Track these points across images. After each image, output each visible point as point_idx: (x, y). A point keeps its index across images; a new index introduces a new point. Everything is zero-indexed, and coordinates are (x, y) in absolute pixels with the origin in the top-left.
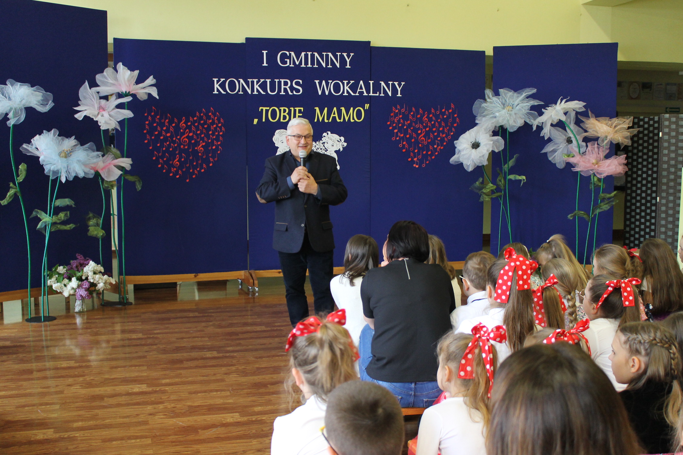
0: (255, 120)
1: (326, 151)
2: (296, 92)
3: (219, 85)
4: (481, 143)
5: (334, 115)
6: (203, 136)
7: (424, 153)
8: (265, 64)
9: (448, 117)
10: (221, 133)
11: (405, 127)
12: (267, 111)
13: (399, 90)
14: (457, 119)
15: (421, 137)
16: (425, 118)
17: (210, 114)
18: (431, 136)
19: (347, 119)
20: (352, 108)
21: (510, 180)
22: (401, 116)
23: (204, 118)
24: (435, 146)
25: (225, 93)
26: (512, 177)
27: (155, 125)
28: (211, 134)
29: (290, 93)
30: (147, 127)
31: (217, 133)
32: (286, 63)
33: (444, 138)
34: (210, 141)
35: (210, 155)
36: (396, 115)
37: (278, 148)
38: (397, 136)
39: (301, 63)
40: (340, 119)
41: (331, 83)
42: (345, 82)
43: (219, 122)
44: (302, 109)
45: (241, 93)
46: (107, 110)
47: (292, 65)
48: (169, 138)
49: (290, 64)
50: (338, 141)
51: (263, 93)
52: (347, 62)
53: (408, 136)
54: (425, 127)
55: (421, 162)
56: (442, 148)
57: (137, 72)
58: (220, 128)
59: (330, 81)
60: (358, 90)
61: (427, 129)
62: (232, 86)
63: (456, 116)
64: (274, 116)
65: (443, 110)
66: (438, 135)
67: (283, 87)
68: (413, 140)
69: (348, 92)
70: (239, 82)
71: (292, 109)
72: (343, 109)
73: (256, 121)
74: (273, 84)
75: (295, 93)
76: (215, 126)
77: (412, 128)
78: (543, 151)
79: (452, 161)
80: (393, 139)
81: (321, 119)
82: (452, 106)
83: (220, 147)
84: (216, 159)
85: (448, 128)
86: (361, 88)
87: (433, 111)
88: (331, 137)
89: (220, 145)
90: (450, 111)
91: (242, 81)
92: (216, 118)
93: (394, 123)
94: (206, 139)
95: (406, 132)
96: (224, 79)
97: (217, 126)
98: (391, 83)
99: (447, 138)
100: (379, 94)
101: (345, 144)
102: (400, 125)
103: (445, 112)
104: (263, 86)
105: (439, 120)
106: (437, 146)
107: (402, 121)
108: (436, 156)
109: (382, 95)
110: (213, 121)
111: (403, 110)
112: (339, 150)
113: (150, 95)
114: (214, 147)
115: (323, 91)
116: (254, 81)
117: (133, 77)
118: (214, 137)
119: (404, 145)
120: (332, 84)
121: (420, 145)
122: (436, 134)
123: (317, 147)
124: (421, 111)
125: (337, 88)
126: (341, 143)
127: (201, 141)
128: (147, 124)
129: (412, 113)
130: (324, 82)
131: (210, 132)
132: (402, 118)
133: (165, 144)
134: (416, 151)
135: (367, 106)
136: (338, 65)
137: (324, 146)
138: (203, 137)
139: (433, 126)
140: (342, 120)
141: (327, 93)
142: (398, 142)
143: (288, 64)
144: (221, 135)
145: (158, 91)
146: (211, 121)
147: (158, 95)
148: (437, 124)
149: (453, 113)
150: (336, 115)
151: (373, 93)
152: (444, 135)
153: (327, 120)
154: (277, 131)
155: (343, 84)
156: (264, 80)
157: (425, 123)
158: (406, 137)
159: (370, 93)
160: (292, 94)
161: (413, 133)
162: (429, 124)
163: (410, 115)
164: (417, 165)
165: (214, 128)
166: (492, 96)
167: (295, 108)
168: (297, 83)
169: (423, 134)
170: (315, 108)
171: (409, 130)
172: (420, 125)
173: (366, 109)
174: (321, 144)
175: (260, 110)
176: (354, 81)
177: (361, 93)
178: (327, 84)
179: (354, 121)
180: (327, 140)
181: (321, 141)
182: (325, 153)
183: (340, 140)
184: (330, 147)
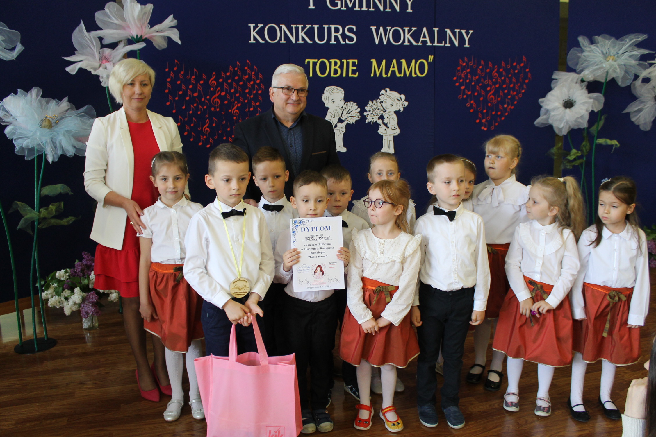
1: (384, 112)
2: (349, 41)
3: (256, 32)
4: (577, 102)
5: (393, 69)
6: (237, 95)
7: (494, 113)
8: (312, 7)
9: (520, 72)
10: (260, 92)
11: (473, 83)
12: (315, 64)
13: (467, 39)
14: (529, 74)
15: (491, 96)
16: (495, 73)
17: (246, 68)
18: (501, 94)
19: (408, 73)
20: (414, 61)
21: (600, 145)
22: (468, 70)
23: (239, 73)
24: (505, 106)
25: (264, 42)
26: (601, 141)
27: (179, 82)
28: (248, 93)
29: (342, 42)
30: (169, 85)
31: (254, 92)
32: (337, 5)
33: (514, 96)
34: (246, 101)
36: (463, 69)
37: (328, 108)
38: (464, 94)
39: (354, 5)
40: (400, 73)
41: (390, 30)
42: (406, 29)
43: (257, 78)
44: (356, 61)
45: (283, 42)
46: (112, 61)
47: (344, 8)
48: (196, 99)
49: (342, 6)
50: (398, 100)
51: (309, 42)
52: (407, 5)
53: (476, 94)
54: (495, 84)
55: (490, 123)
56: (512, 107)
57: (150, 7)
58: (259, 85)
59: (389, 28)
60: (421, 39)
61: (497, 86)
62: (272, 33)
63: (527, 70)
64: (323, 71)
65: (514, 64)
66: (508, 94)
67: (333, 34)
68: (481, 99)
69: (409, 41)
70: (280, 28)
71: (345, 61)
72: (404, 61)
74: (321, 31)
75: (347, 42)
76: (252, 83)
77: (480, 85)
78: (626, 111)
79: (538, 123)
80: (460, 97)
81: (378, 73)
82: (524, 59)
83: (258, 109)
85: (519, 84)
86: (424, 37)
87: (503, 64)
88: (391, 95)
89: (259, 106)
90: (522, 65)
91: (283, 27)
92: (253, 73)
93: (461, 78)
94: (241, 99)
95: (473, 89)
96: (262, 25)
97: (255, 83)
98: (457, 31)
99: (518, 96)
100: (445, 44)
101: (406, 104)
102: (468, 81)
103: (516, 65)
104: (310, 33)
105: (510, 76)
106: (508, 106)
107: (469, 76)
108: (505, 117)
109: (448, 45)
110: (250, 76)
111: (471, 63)
112: (400, 110)
113: (169, 40)
114: (252, 109)
115: (381, 40)
116: (298, 27)
117: (145, 13)
119: (471, 105)
120: (391, 31)
121: (489, 104)
122: (506, 91)
123: (374, 107)
124: (490, 65)
125: (396, 36)
126: (401, 102)
127: (236, 102)
128: (169, 82)
129: (481, 67)
130: (381, 29)
131: (247, 91)
132: (470, 72)
133: (192, 106)
134: (485, 111)
135: (431, 58)
136: (398, 9)
137: (382, 106)
138: (239, 97)
139: (504, 82)
140: (402, 75)
141: (385, 42)
142: (465, 101)
143: (339, 7)
144: (260, 94)
145: (180, 34)
146: (247, 77)
147: (181, 39)
148: (507, 80)
149: (525, 67)
150: (396, 69)
151: (438, 43)
152: (515, 93)
153: (385, 74)
154: (327, 88)
155: (404, 31)
156: (310, 26)
157: (495, 79)
158: (474, 95)
159: (434, 43)
160: (344, 43)
161: (482, 91)
162: (498, 80)
163: (478, 70)
164: (485, 127)
165: (251, 85)
166: (587, 45)
167: (348, 60)
168: (350, 30)
169: (492, 92)
170: (372, 60)
171: (477, 86)
172: (490, 81)
173: (429, 61)
174: (378, 103)
175: (306, 63)
176: (416, 28)
177: (424, 42)
178: (385, 31)
179: (416, 75)
180: (385, 98)
181: (378, 100)
182: (384, 114)
183: (401, 98)
184: (389, 106)
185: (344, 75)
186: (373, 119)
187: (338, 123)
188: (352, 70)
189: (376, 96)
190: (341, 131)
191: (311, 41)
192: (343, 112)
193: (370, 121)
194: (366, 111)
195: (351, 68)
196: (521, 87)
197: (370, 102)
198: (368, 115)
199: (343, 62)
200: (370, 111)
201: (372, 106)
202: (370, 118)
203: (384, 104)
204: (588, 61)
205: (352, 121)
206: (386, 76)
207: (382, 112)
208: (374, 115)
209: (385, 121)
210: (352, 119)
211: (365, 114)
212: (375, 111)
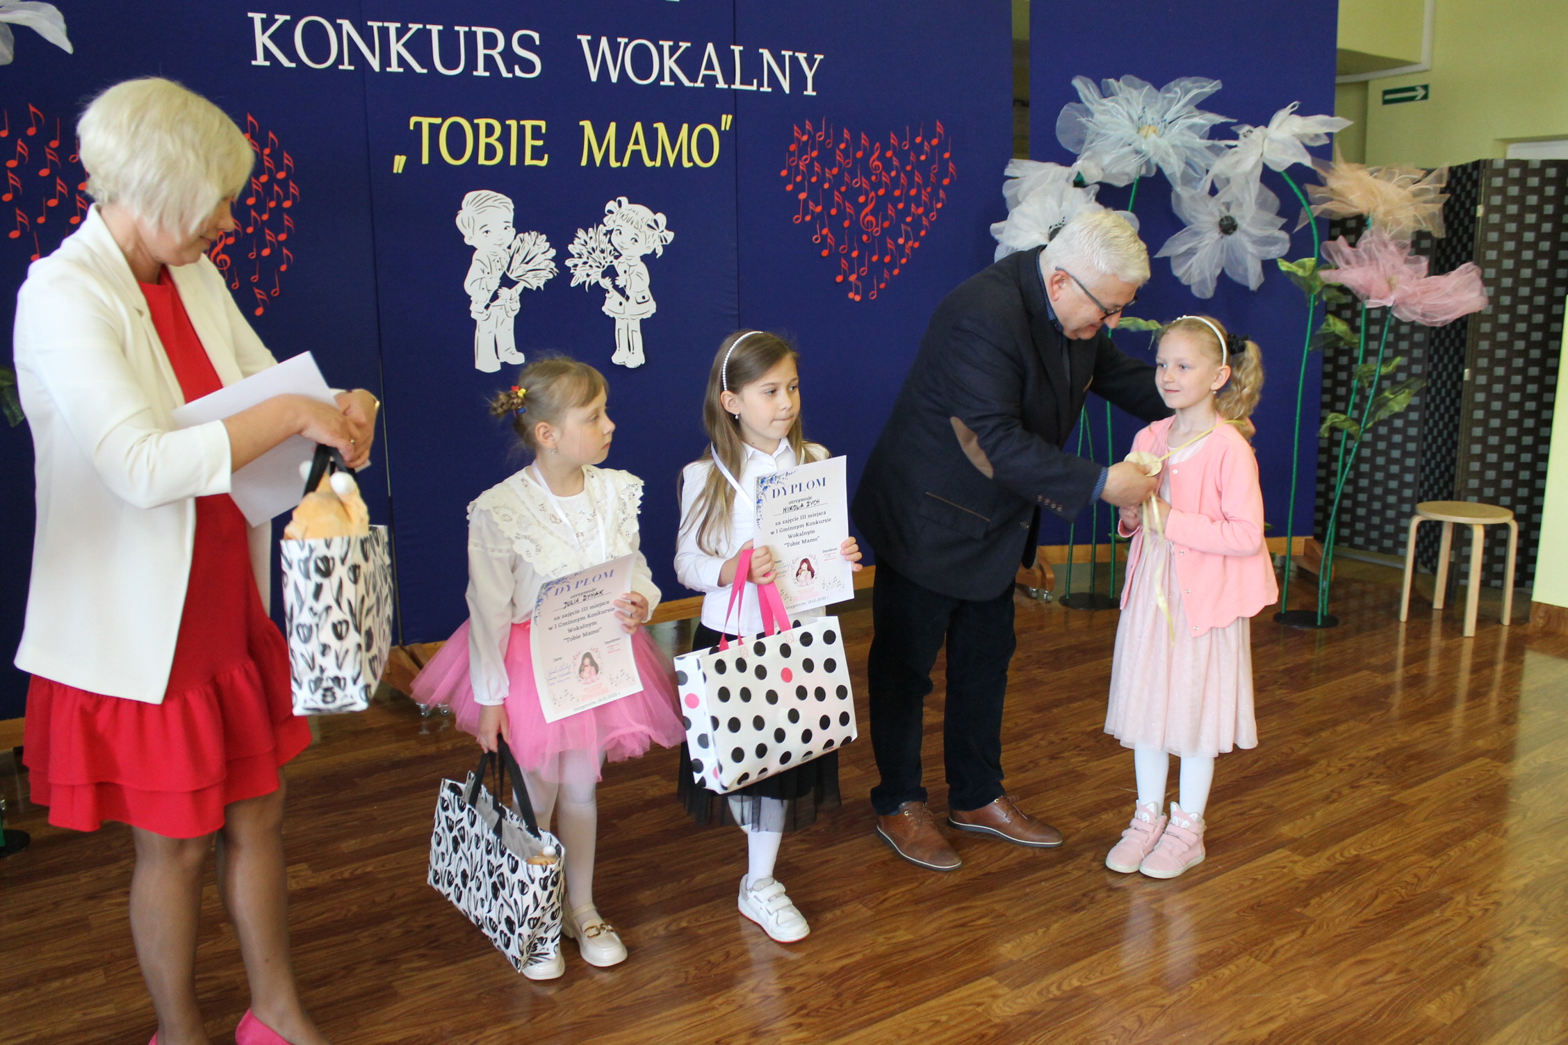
0: (397, 158)
1: (617, 258)
2: (523, 70)
3: (271, 37)
5: (637, 147)
7: (875, 258)
9: (930, 160)
10: (287, 204)
12: (435, 130)
13: (810, 75)
14: (950, 164)
15: (866, 216)
16: (875, 163)
18: (890, 211)
19: (672, 158)
20: (685, 127)
22: (815, 154)
25: (293, 65)
27: (44, 172)
28: (254, 207)
29: (505, 74)
31: (272, 204)
33: (920, 216)
34: (250, 230)
35: (255, 278)
36: (803, 149)
37: (473, 249)
38: (806, 212)
40: (653, 157)
41: (626, 45)
42: (666, 45)
43: (279, 167)
44: (542, 124)
45: (346, 66)
50: (649, 226)
51: (418, 69)
53: (833, 212)
54: (875, 186)
55: (866, 283)
56: (916, 245)
58: (283, 184)
59: (623, 41)
60: (703, 72)
61: (881, 192)
62: (316, 43)
63: (947, 155)
64: (456, 149)
65: (918, 140)
66: (906, 211)
67: (481, 52)
68: (846, 224)
69: (673, 76)
70: (338, 29)
71: (513, 124)
72: (661, 127)
73: (399, 162)
74: (449, 40)
75: (518, 73)
76: (263, 178)
77: (843, 189)
78: (1164, 253)
80: (797, 220)
81: (598, 158)
82: (939, 128)
83: (285, 251)
84: (275, 292)
85: (929, 189)
86: (710, 66)
87: (893, 140)
88: (631, 214)
89: (284, 243)
90: (935, 142)
91: (347, 26)
92: (266, 151)
93: (797, 172)
95: (828, 204)
96: (288, 18)
97: (272, 179)
98: (787, 54)
99: (927, 217)
100: (758, 87)
101: (670, 236)
102: (814, 179)
103: (922, 143)
104: (419, 46)
105: (908, 168)
106: (906, 241)
107: (817, 168)
108: (902, 267)
109: (766, 89)
111: (820, 136)
112: (654, 252)
114: (266, 252)
115: (604, 70)
116: (387, 29)
118: (265, 217)
119: (824, 238)
120: (627, 49)
121: (865, 238)
122: (901, 206)
123: (592, 244)
124: (864, 140)
125: (642, 61)
126: (657, 232)
128: (12, 170)
129: (842, 146)
130: (604, 42)
131: (251, 201)
132: (817, 159)
134: (855, 254)
135: (726, 121)
137: (610, 241)
139: (895, 182)
140: (658, 163)
141: (614, 78)
142: (810, 228)
144: (288, 211)
147: (71, 34)
148: (903, 179)
149: (942, 147)
150: (642, 147)
151: (742, 83)
152: (921, 210)
153: (617, 161)
154: (470, 196)
155: (660, 50)
156: (421, 26)
157: (876, 175)
158: (829, 215)
159: (734, 83)
160: (510, 76)
161: (847, 204)
162: (883, 178)
163: (838, 152)
164: (856, 293)
165: (262, 184)
166: (1096, 96)
167: (522, 123)
168: (526, 42)
169: (870, 207)
170: (581, 123)
171: (836, 193)
172: (863, 180)
173: (723, 129)
174: (601, 234)
175: (412, 127)
176: (689, 44)
177: (710, 80)
178: (614, 48)
179: (691, 164)
180: (617, 223)
181: (601, 226)
182: (615, 263)
183: (656, 222)
184: (628, 243)
185: (513, 162)
186: (588, 275)
187: (500, 287)
188: (533, 147)
189: (595, 217)
190: (509, 309)
191: (423, 67)
192: (512, 258)
193: (581, 281)
194: (572, 256)
195: (529, 142)
196: (934, 196)
197: (581, 233)
198: (576, 266)
199: (509, 126)
200: (580, 256)
201: (586, 242)
202: (583, 275)
203: (614, 237)
204: (1104, 135)
205: (537, 282)
206: (619, 164)
207: (612, 258)
208: (591, 266)
209: (620, 282)
210: (535, 276)
211: (569, 263)
212: (594, 255)
